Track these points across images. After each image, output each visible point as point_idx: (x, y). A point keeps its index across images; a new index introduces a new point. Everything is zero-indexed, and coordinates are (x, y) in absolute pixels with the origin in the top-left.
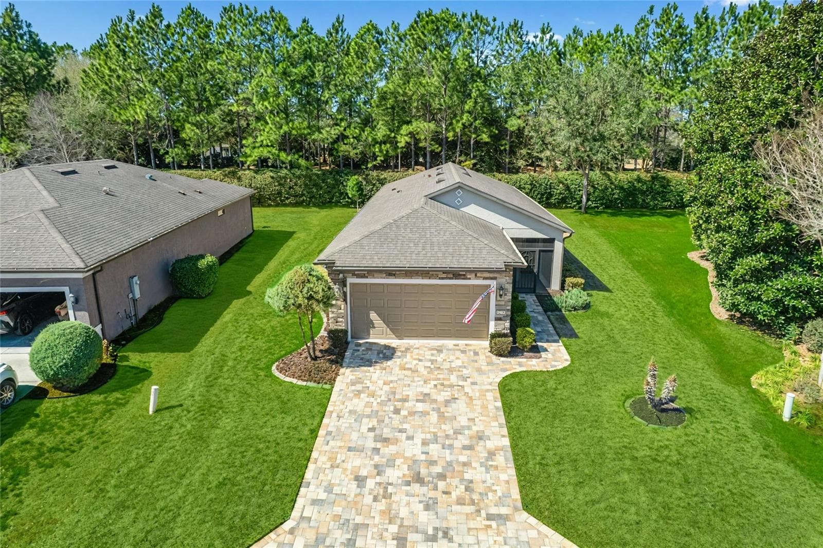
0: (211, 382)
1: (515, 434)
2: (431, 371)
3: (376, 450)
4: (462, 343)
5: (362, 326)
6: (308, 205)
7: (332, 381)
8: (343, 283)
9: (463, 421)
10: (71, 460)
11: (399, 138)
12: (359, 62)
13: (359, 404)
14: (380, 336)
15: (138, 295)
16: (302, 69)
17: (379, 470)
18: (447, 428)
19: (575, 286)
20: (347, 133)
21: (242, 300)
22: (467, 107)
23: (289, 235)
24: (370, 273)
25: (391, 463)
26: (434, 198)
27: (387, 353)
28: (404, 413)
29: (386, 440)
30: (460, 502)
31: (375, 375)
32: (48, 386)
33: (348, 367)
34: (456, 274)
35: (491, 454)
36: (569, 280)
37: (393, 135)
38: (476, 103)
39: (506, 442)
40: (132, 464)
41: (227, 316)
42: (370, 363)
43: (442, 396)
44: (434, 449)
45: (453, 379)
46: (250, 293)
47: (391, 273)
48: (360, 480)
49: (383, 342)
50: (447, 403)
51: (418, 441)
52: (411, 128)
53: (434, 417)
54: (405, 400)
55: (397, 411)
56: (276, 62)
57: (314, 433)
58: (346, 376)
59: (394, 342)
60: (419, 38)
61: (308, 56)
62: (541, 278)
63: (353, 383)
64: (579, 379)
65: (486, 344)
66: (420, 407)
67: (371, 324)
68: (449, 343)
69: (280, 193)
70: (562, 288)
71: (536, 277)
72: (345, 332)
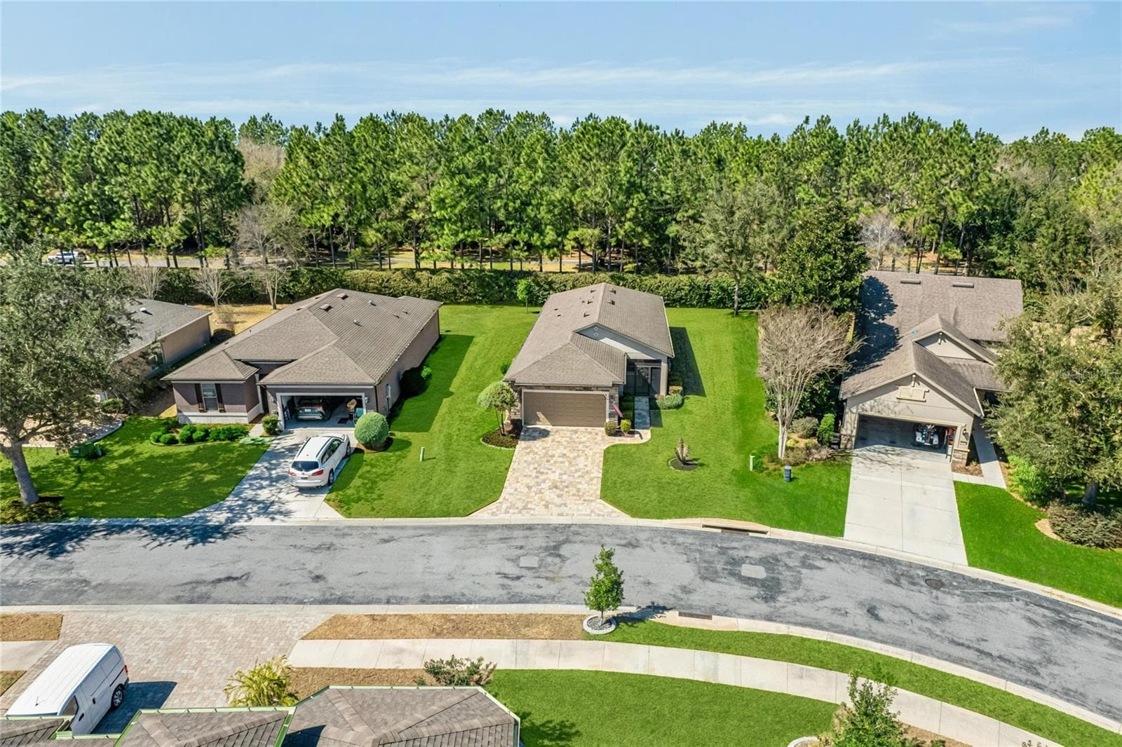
0: (447, 446)
1: (605, 472)
2: (568, 442)
3: (537, 477)
4: (590, 429)
5: (530, 417)
6: (480, 302)
7: (515, 447)
8: (520, 393)
9: (581, 466)
10: (394, 478)
11: (566, 242)
12: (529, 172)
13: (529, 458)
14: (543, 425)
15: (390, 396)
16: (476, 181)
17: (538, 484)
18: (573, 469)
19: (675, 392)
20: (518, 238)
21: (450, 399)
22: (628, 216)
23: (468, 340)
24: (537, 387)
25: (544, 481)
26: (580, 332)
27: (545, 434)
28: (552, 462)
29: (542, 473)
30: (574, 495)
31: (538, 445)
32: (363, 447)
33: (524, 440)
34: (586, 388)
35: (592, 479)
36: (672, 388)
37: (560, 239)
38: (637, 210)
39: (600, 475)
40: (422, 481)
41: (443, 409)
42: (534, 439)
43: (572, 456)
44: (564, 477)
45: (581, 447)
46: (452, 394)
47: (548, 387)
48: (529, 488)
49: (543, 427)
50: (575, 458)
51: (557, 474)
52: (578, 233)
53: (567, 464)
54: (553, 456)
55: (548, 461)
56: (453, 175)
57: (507, 469)
58: (521, 444)
59: (549, 428)
60: (585, 150)
61: (481, 166)
62: (653, 386)
63: (526, 448)
64: (650, 448)
65: (603, 429)
66: (561, 459)
67: (538, 419)
68: (582, 429)
69: (455, 292)
70: (668, 394)
71: (650, 386)
72: (520, 421)
